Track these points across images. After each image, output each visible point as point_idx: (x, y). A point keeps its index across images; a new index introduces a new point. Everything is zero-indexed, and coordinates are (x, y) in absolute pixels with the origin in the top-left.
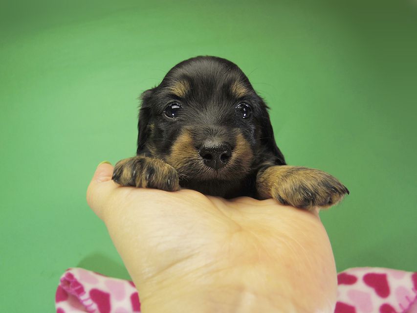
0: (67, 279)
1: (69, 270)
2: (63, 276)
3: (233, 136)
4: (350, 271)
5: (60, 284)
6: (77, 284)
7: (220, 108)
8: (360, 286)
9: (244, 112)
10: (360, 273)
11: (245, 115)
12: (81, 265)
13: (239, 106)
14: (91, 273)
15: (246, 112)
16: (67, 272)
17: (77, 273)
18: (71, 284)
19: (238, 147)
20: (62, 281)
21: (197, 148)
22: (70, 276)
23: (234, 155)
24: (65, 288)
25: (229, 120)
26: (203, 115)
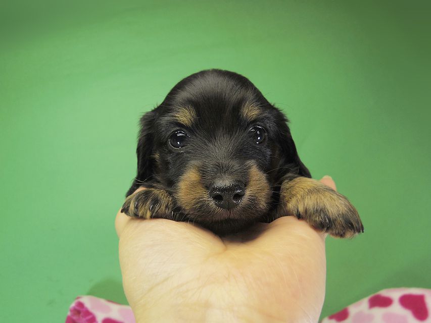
0: (77, 308)
1: (78, 298)
2: (73, 305)
3: (246, 172)
4: (384, 293)
5: (69, 313)
6: (88, 313)
7: (231, 137)
8: (396, 309)
9: (257, 136)
10: (396, 295)
11: (259, 138)
12: (91, 293)
13: (251, 129)
14: (103, 301)
15: (260, 135)
16: (77, 301)
17: (87, 301)
18: (82, 314)
19: (252, 183)
20: (71, 311)
21: (207, 187)
22: (81, 305)
23: (248, 193)
24: (75, 318)
25: (241, 150)
26: (212, 146)
